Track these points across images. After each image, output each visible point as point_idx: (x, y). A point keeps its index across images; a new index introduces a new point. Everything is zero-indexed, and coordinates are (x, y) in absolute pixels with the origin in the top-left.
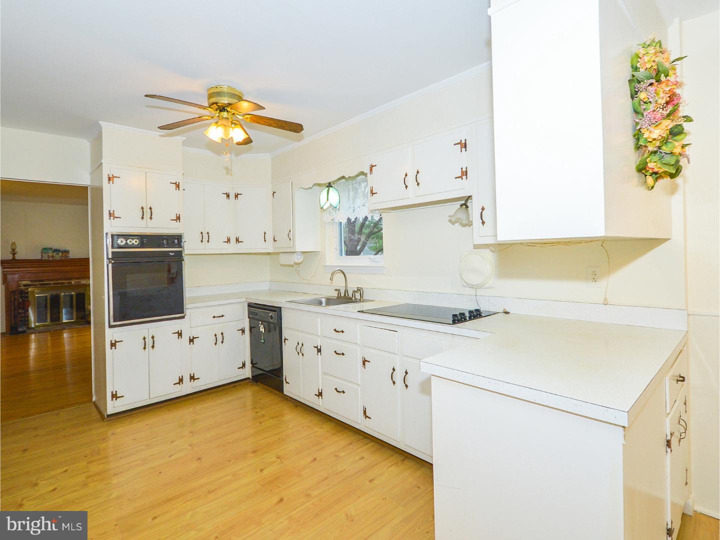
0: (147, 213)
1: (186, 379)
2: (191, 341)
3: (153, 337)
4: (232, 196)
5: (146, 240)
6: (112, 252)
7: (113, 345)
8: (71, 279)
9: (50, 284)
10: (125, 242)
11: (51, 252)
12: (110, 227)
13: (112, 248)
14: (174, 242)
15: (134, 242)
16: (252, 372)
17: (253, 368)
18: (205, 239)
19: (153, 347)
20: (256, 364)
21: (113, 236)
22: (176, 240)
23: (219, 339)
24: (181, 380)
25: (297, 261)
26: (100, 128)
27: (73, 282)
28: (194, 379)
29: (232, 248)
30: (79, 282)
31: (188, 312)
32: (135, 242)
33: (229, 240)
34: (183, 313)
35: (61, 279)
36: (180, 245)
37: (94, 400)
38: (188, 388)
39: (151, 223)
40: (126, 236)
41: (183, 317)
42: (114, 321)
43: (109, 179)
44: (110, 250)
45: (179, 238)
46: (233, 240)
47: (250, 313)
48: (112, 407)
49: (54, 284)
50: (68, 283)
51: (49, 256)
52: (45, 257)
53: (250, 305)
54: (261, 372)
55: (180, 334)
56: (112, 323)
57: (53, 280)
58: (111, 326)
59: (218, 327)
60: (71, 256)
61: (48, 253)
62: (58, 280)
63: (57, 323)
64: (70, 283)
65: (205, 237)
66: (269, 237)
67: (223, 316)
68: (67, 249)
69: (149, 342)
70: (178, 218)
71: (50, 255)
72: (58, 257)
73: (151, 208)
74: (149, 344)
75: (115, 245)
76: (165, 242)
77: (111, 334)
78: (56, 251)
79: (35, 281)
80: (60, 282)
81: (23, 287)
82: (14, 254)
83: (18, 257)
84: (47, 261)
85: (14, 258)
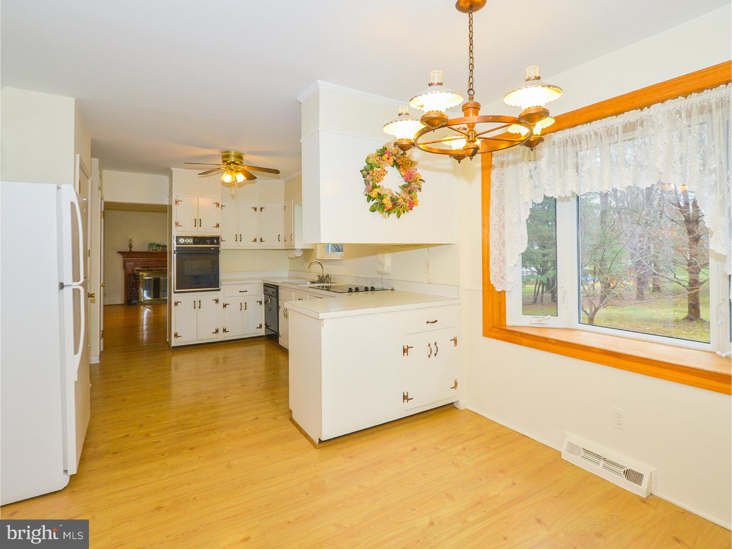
0: (198, 223)
1: (221, 331)
2: (225, 306)
3: (200, 301)
4: (258, 209)
5: (198, 240)
6: (177, 247)
7: (176, 304)
9: (153, 270)
10: (184, 241)
11: (154, 246)
12: (176, 232)
13: (177, 244)
14: (214, 241)
15: (189, 241)
16: (266, 331)
17: (268, 330)
18: (239, 239)
19: (200, 307)
20: (269, 326)
21: (177, 237)
22: (215, 240)
23: (244, 306)
24: (217, 331)
25: (297, 255)
26: (172, 171)
28: (226, 332)
29: (258, 245)
31: (221, 287)
32: (191, 241)
33: (255, 240)
34: (219, 287)
35: (161, 267)
36: (218, 243)
37: (167, 340)
38: (221, 337)
39: (200, 229)
40: (185, 237)
41: (219, 290)
42: (177, 289)
43: (176, 202)
44: (175, 246)
45: (218, 238)
46: (258, 240)
47: (265, 290)
48: (175, 342)
49: (156, 270)
51: (153, 250)
52: (151, 250)
53: (266, 285)
54: (274, 333)
55: (217, 301)
56: (176, 291)
57: (156, 267)
58: (175, 292)
59: (243, 298)
61: (152, 247)
62: (158, 267)
63: (157, 299)
65: (239, 238)
66: (282, 238)
67: (246, 291)
68: (165, 245)
69: (197, 304)
70: (218, 226)
72: (159, 250)
73: (200, 220)
74: (198, 305)
75: (178, 243)
76: (208, 241)
77: (175, 297)
78: (158, 246)
79: (144, 267)
80: (160, 268)
81: (136, 272)
82: (131, 248)
83: (133, 250)
84: (152, 253)
85: (130, 251)
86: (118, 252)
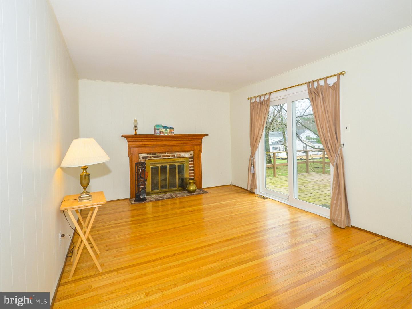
8: (174, 152)
9: (160, 157)
11: (162, 128)
27: (175, 155)
30: (180, 155)
35: (168, 152)
49: (163, 156)
50: (172, 156)
52: (158, 133)
57: (162, 153)
60: (176, 132)
61: (159, 129)
62: (165, 153)
64: (174, 156)
68: (172, 126)
71: (161, 131)
72: (167, 133)
78: (165, 127)
79: (150, 154)
80: (167, 154)
81: (141, 159)
82: (136, 130)
83: (138, 133)
84: (159, 137)
85: (136, 134)
86: (123, 136)
